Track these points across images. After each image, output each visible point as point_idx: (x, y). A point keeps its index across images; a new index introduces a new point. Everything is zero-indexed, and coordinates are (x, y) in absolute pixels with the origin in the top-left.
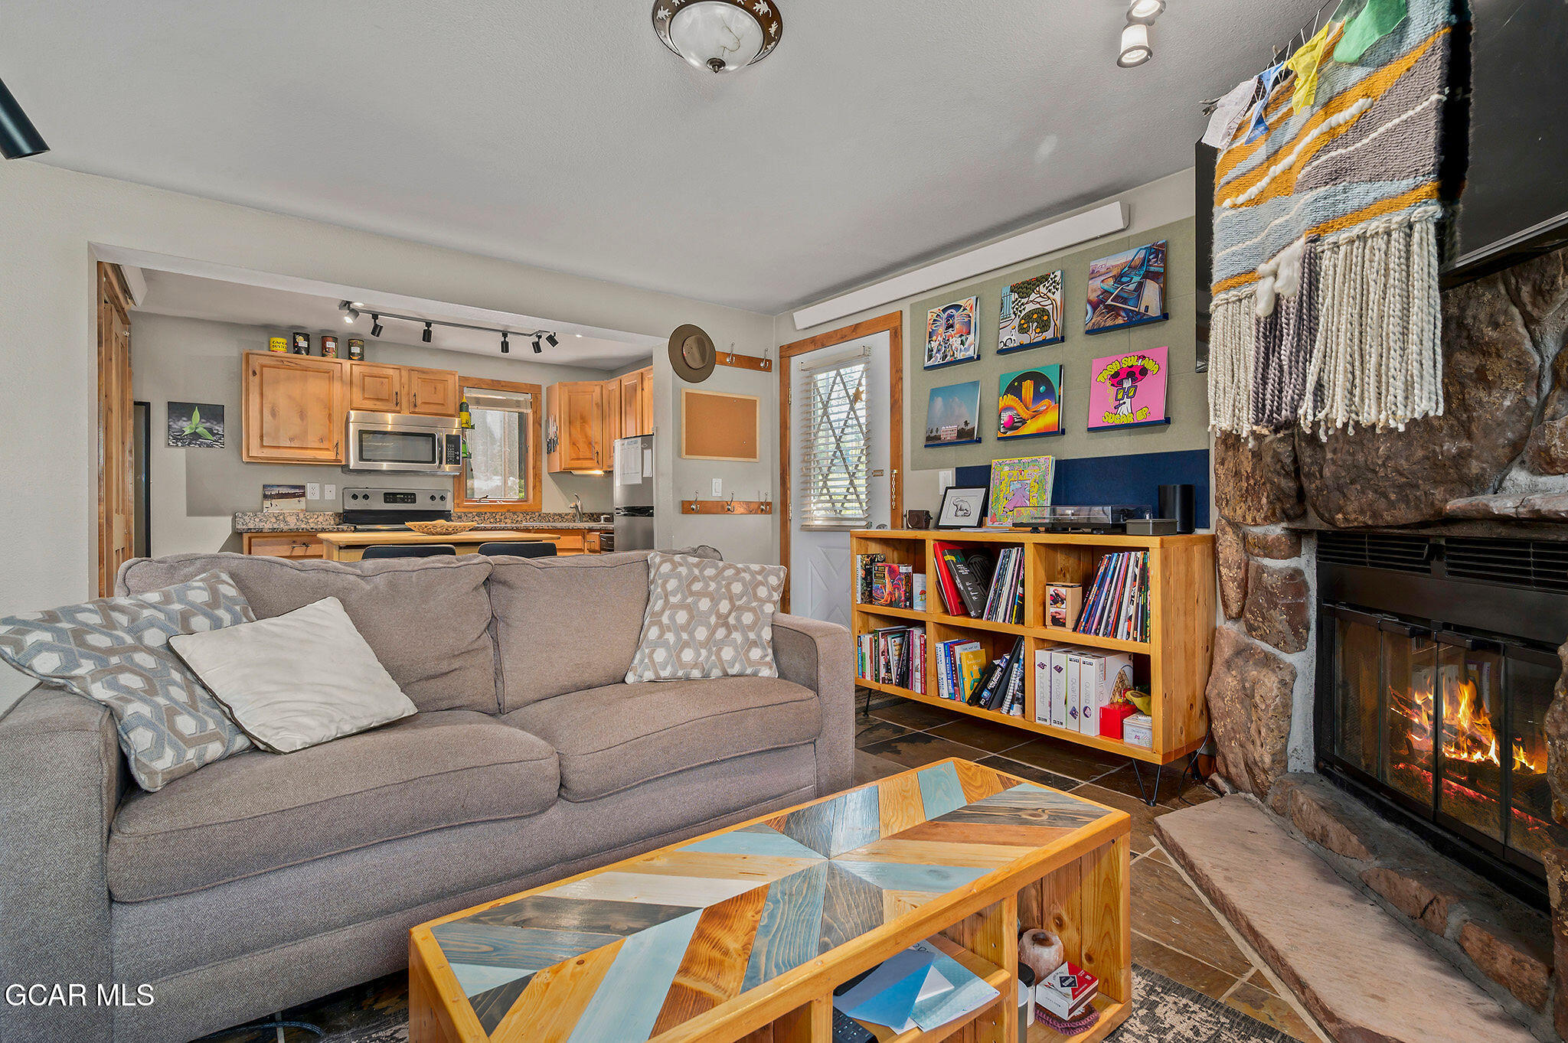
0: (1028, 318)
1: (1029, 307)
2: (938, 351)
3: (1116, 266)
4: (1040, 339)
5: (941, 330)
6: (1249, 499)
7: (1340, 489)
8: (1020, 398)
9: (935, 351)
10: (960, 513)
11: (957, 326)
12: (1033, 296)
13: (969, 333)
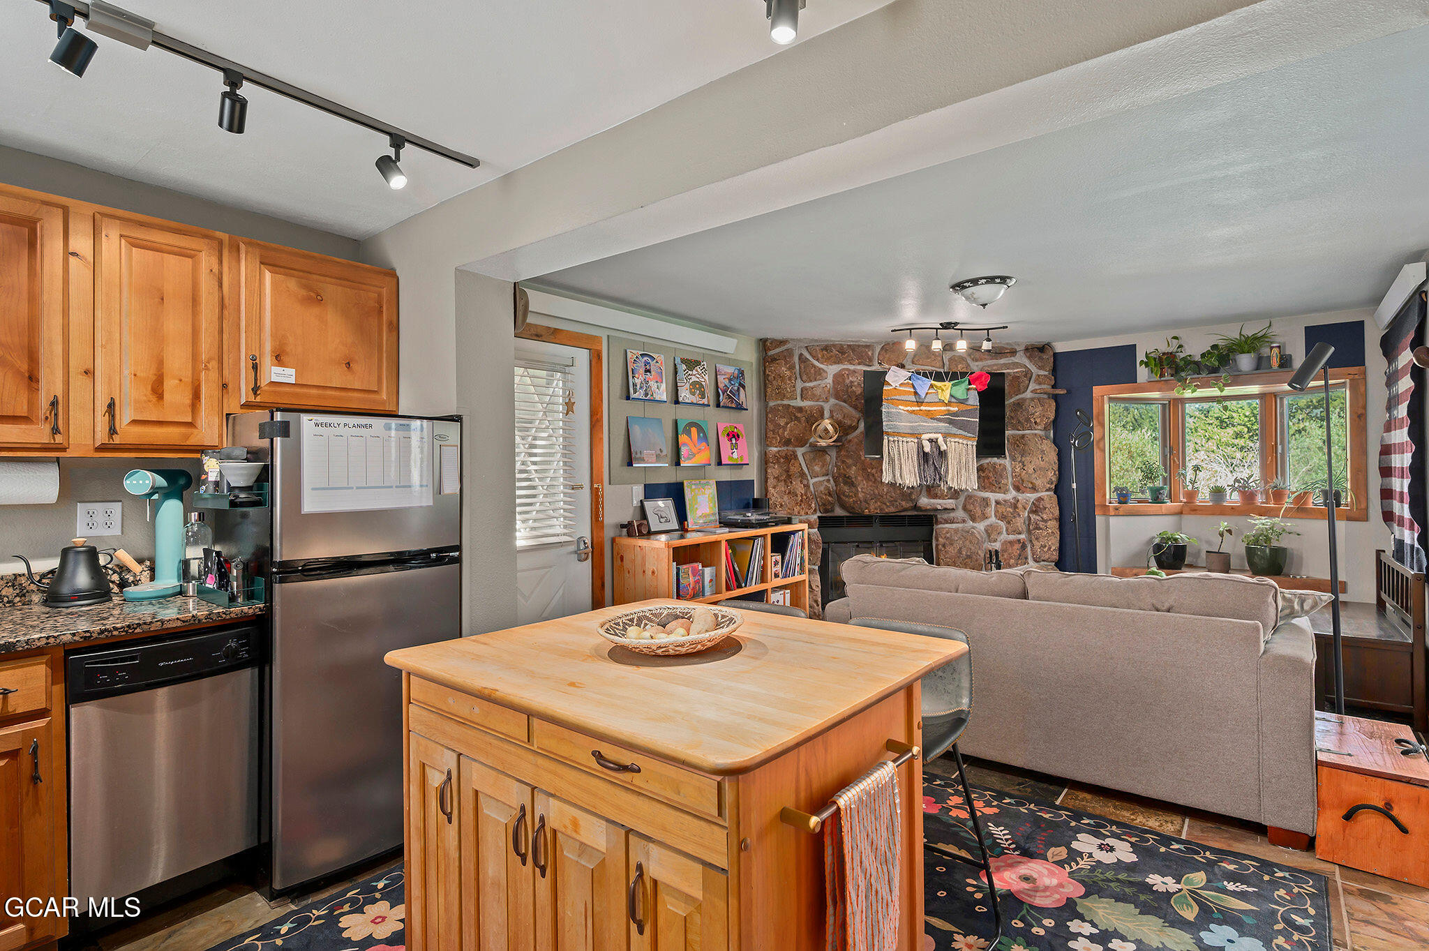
0: (694, 383)
1: (694, 379)
2: (641, 388)
3: (728, 373)
4: (701, 402)
5: (642, 371)
6: (803, 505)
7: (866, 501)
8: (690, 437)
9: (638, 386)
10: (662, 520)
11: (653, 373)
12: (694, 372)
13: (662, 382)
